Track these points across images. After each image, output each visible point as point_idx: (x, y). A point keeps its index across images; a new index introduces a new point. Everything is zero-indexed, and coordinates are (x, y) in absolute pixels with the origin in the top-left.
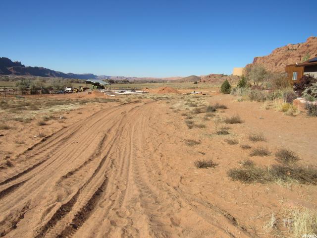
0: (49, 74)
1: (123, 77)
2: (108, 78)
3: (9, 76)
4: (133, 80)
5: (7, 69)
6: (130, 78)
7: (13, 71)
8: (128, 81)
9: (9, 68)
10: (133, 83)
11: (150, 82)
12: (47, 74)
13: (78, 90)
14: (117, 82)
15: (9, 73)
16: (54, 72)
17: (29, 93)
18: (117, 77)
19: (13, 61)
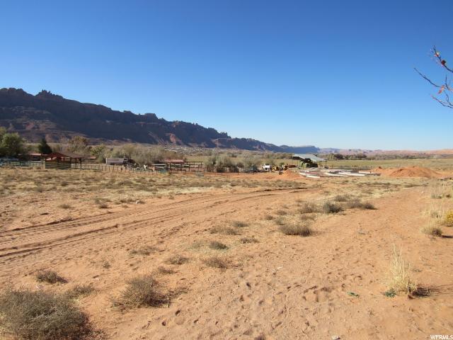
0: (257, 147)
1: (360, 150)
2: (336, 152)
3: (213, 150)
4: (373, 155)
5: (211, 142)
6: (371, 151)
7: (217, 144)
8: (365, 157)
9: (214, 141)
10: (374, 159)
11: (403, 158)
12: (255, 147)
13: (277, 168)
14: (347, 158)
15: (214, 146)
16: (263, 143)
17: (215, 170)
18: (350, 150)
19: (219, 132)
